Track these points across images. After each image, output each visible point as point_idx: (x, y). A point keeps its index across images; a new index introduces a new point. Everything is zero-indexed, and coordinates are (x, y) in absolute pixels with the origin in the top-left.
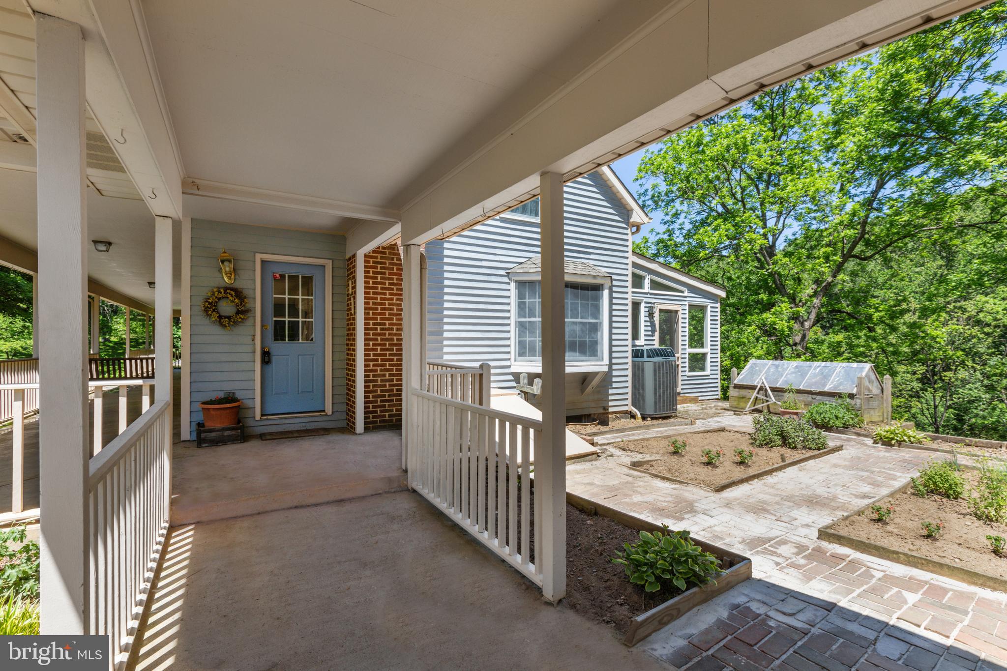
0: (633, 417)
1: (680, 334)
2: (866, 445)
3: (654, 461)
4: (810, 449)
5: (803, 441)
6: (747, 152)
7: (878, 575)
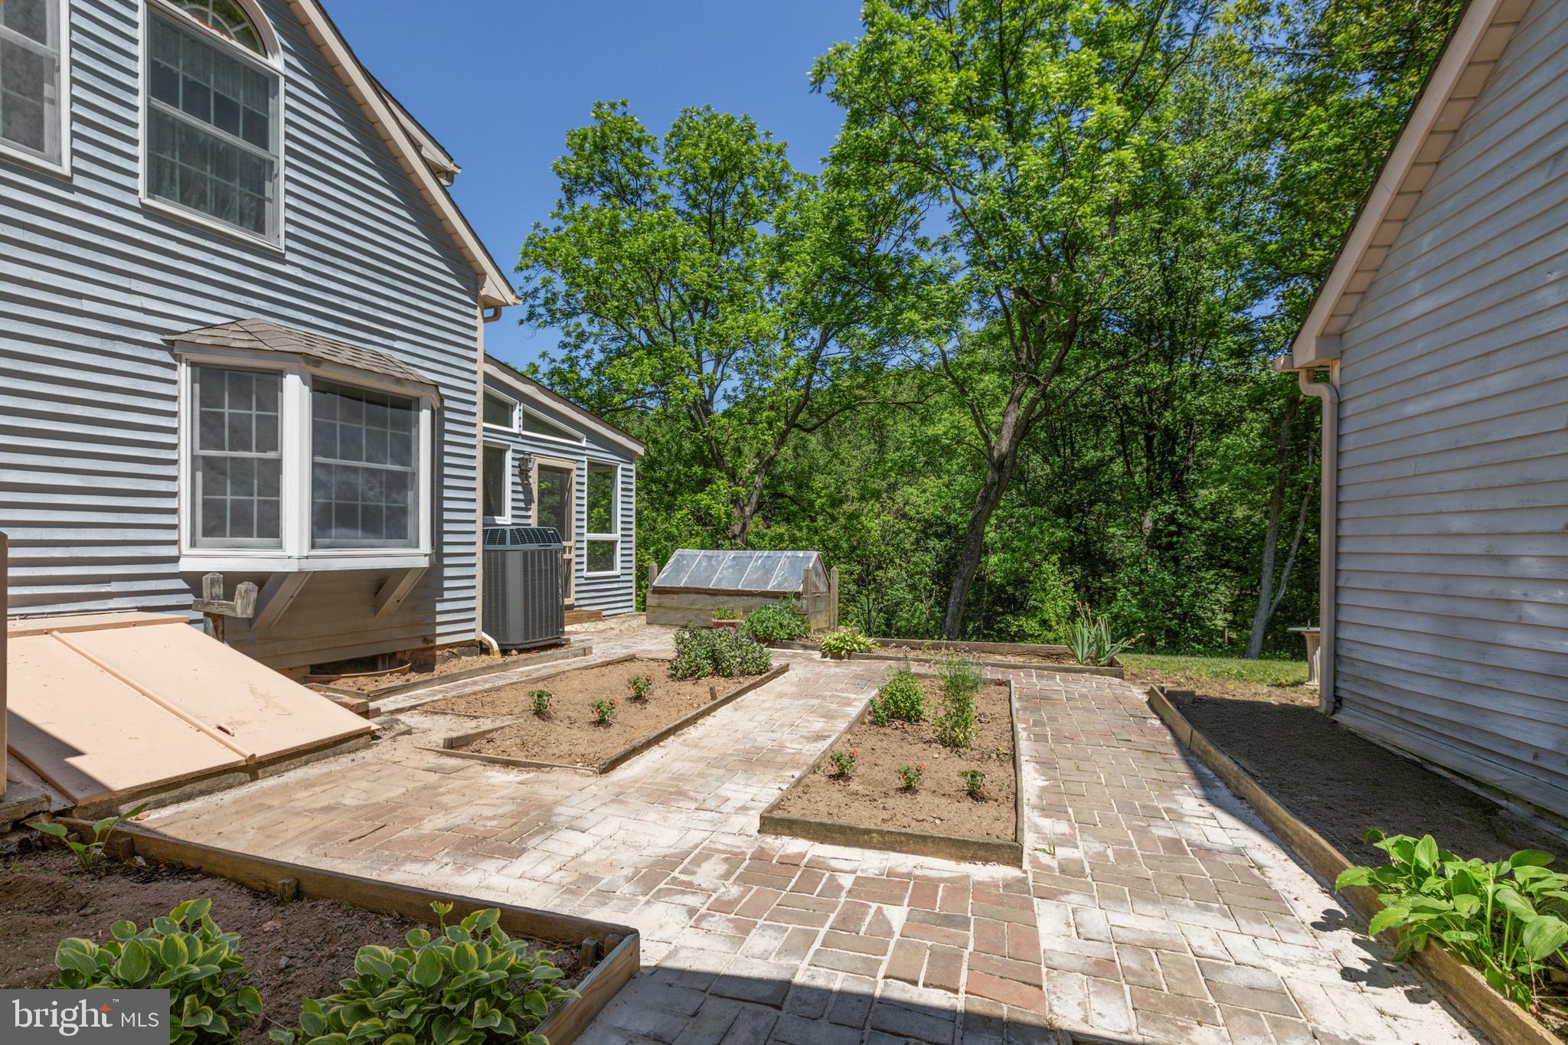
0: (485, 650)
1: (574, 509)
2: (814, 660)
3: (496, 730)
4: (749, 674)
5: (741, 664)
6: (678, 260)
7: (847, 881)
